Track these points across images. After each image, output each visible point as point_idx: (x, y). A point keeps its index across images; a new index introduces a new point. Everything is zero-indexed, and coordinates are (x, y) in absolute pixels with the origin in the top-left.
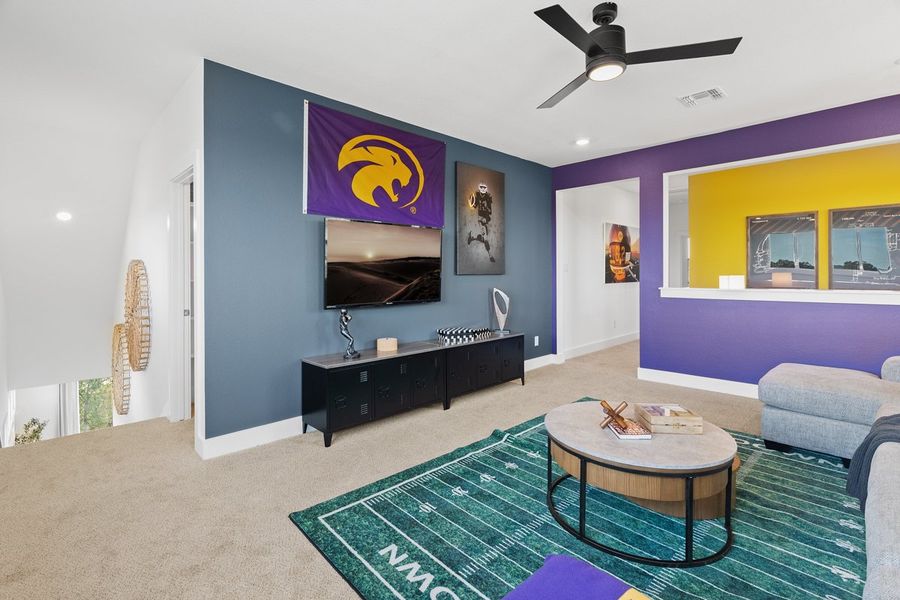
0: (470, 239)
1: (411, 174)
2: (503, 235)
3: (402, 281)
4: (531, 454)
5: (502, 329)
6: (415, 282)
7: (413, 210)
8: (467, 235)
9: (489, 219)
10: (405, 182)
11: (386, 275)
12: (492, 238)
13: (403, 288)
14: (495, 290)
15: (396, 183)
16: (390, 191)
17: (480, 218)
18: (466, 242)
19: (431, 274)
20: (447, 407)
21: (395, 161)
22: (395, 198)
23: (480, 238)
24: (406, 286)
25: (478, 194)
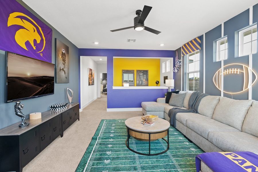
0: (60, 70)
1: (41, 39)
2: (68, 69)
3: (40, 86)
4: (110, 140)
5: (70, 103)
6: (45, 86)
7: (41, 55)
8: (59, 68)
9: (65, 63)
10: (38, 42)
11: (35, 83)
12: (66, 70)
13: (41, 88)
14: (68, 89)
15: (35, 41)
16: (32, 44)
17: (63, 62)
18: (59, 71)
19: (50, 83)
20: (62, 136)
21: (34, 31)
22: (35, 48)
23: (63, 69)
24: (42, 88)
25: (62, 52)
